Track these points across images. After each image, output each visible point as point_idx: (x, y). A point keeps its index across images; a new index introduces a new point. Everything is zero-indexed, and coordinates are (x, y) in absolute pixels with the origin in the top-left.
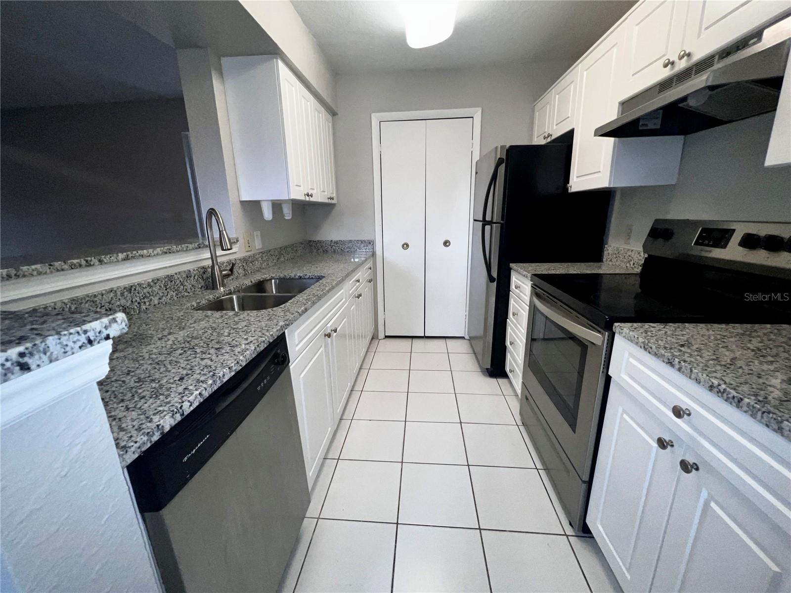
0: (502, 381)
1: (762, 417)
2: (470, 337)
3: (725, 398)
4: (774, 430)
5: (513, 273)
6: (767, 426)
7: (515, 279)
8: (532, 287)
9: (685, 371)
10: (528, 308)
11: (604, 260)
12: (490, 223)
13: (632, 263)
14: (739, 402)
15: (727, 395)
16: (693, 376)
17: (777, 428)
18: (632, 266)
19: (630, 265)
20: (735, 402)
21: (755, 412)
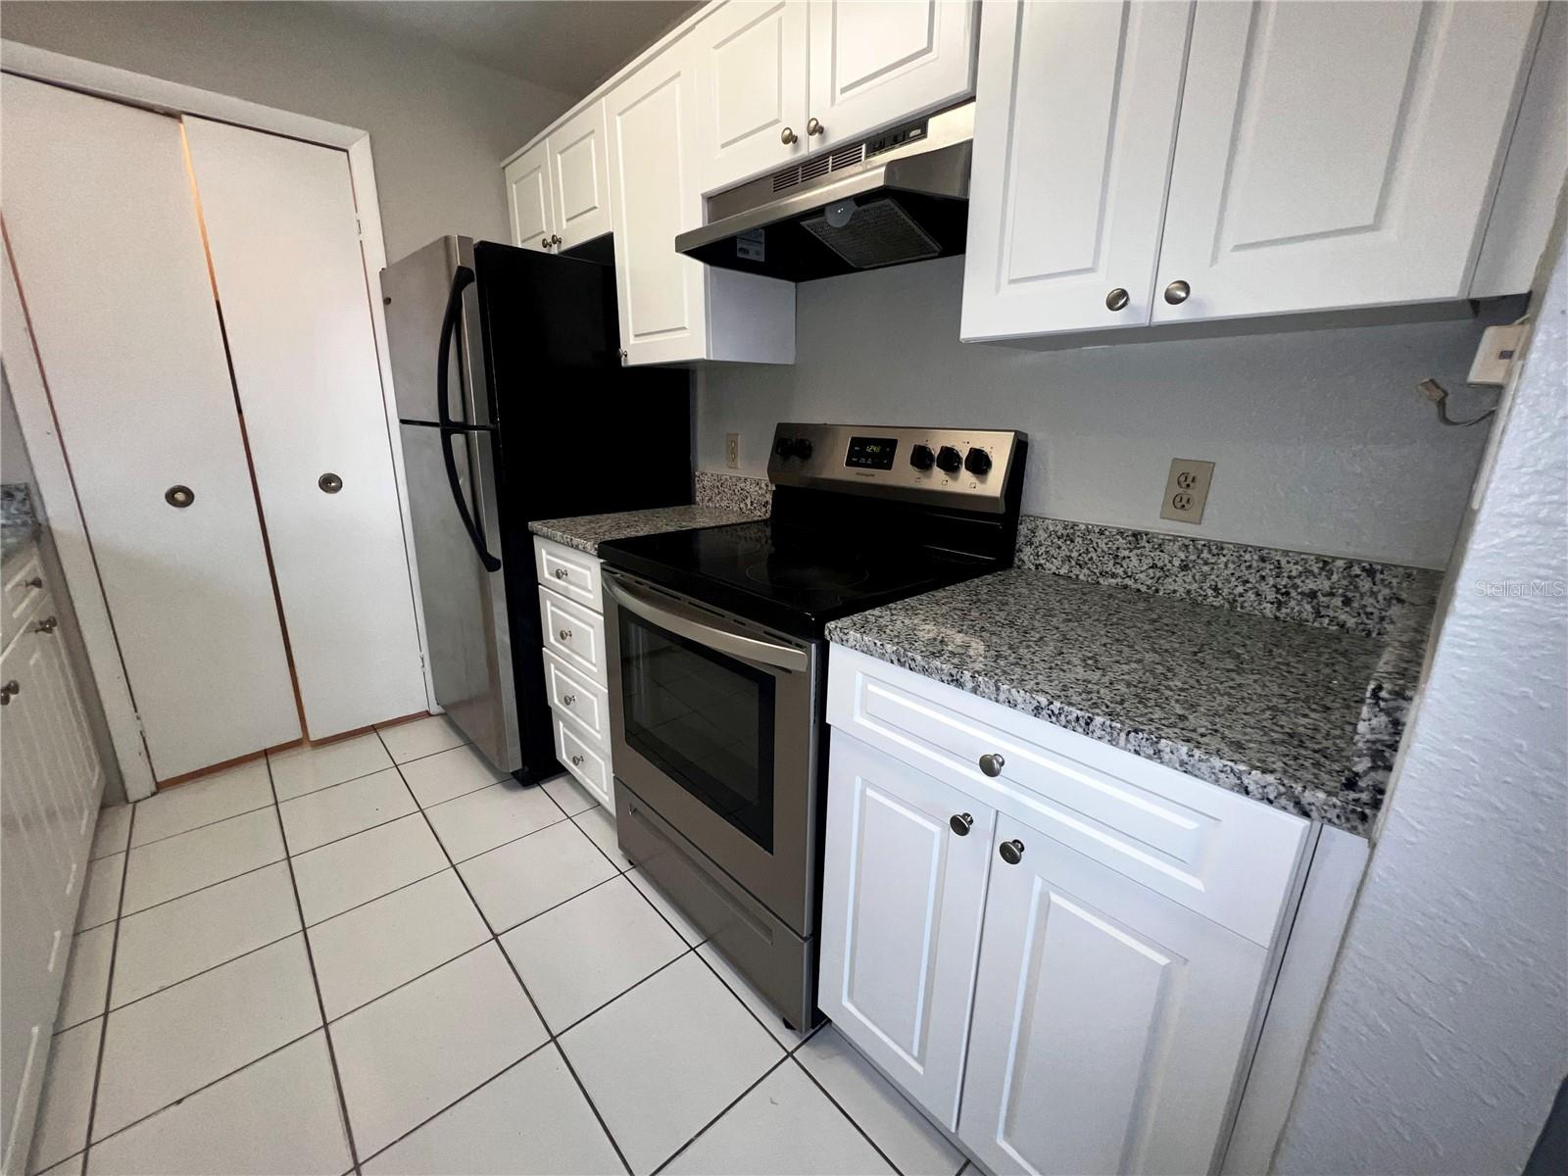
0: (556, 786)
1: (1127, 740)
2: (443, 707)
3: (1063, 722)
4: (1149, 757)
5: (538, 542)
6: (1137, 752)
7: (548, 557)
8: (603, 569)
9: (987, 691)
10: (602, 618)
11: (698, 499)
12: (463, 428)
13: (748, 501)
14: (1087, 724)
15: (1066, 716)
16: (1002, 697)
17: (1152, 752)
18: (749, 506)
19: (746, 505)
20: (1081, 727)
21: (1115, 734)
